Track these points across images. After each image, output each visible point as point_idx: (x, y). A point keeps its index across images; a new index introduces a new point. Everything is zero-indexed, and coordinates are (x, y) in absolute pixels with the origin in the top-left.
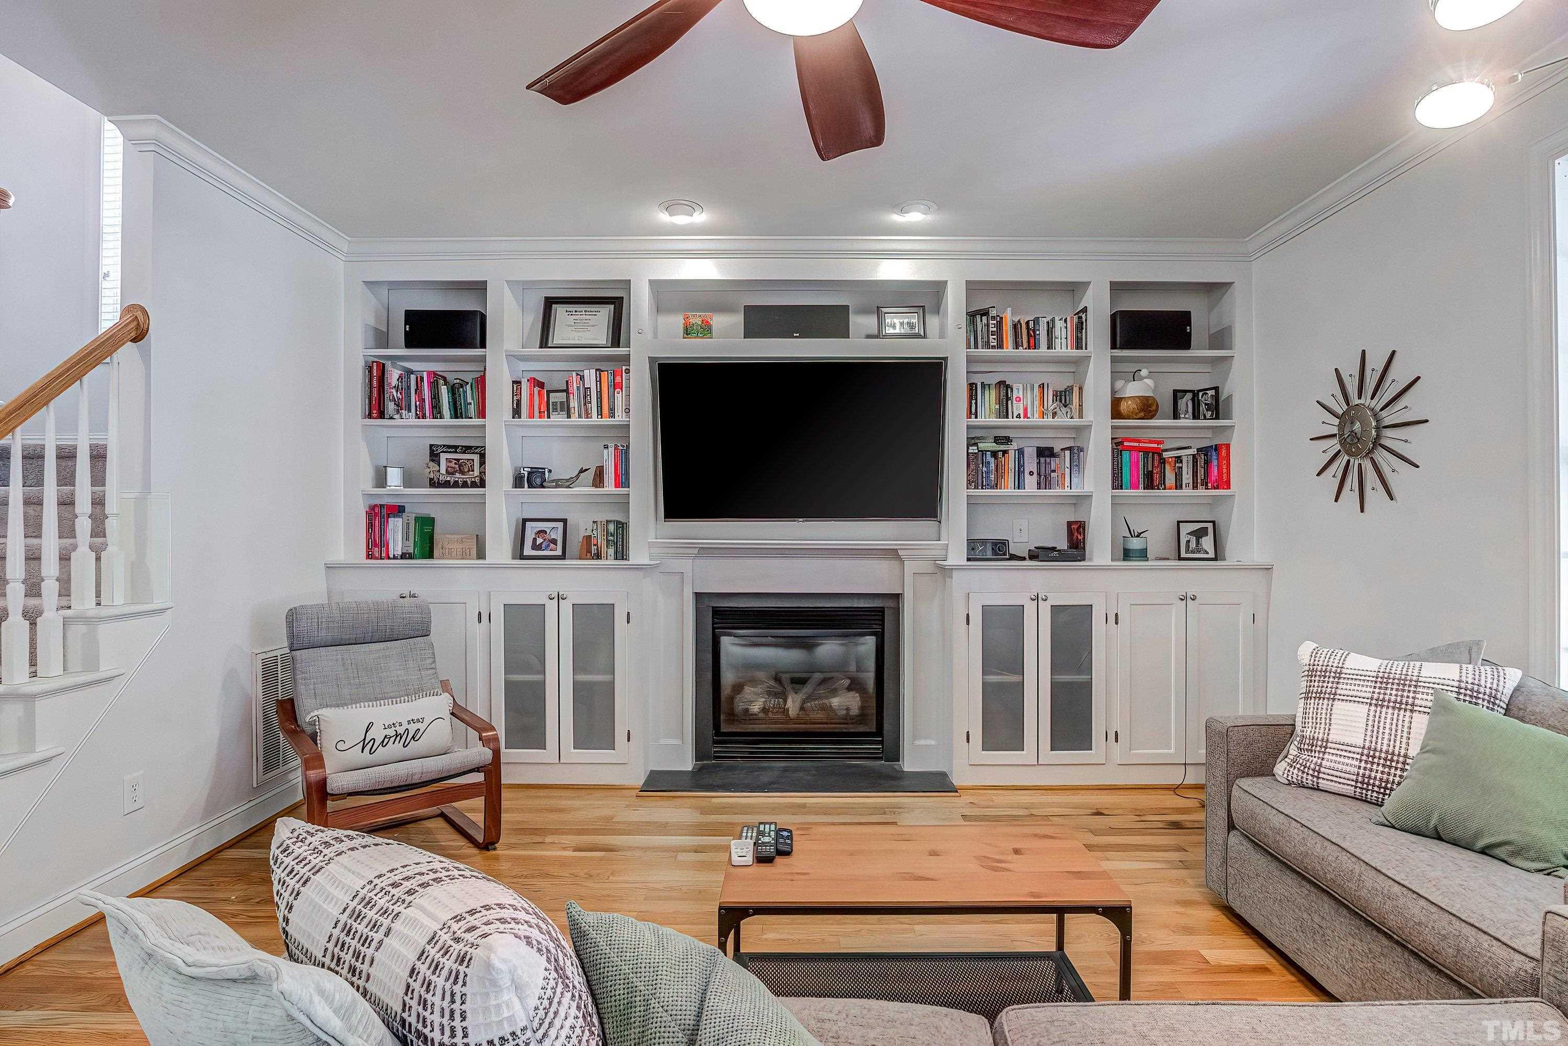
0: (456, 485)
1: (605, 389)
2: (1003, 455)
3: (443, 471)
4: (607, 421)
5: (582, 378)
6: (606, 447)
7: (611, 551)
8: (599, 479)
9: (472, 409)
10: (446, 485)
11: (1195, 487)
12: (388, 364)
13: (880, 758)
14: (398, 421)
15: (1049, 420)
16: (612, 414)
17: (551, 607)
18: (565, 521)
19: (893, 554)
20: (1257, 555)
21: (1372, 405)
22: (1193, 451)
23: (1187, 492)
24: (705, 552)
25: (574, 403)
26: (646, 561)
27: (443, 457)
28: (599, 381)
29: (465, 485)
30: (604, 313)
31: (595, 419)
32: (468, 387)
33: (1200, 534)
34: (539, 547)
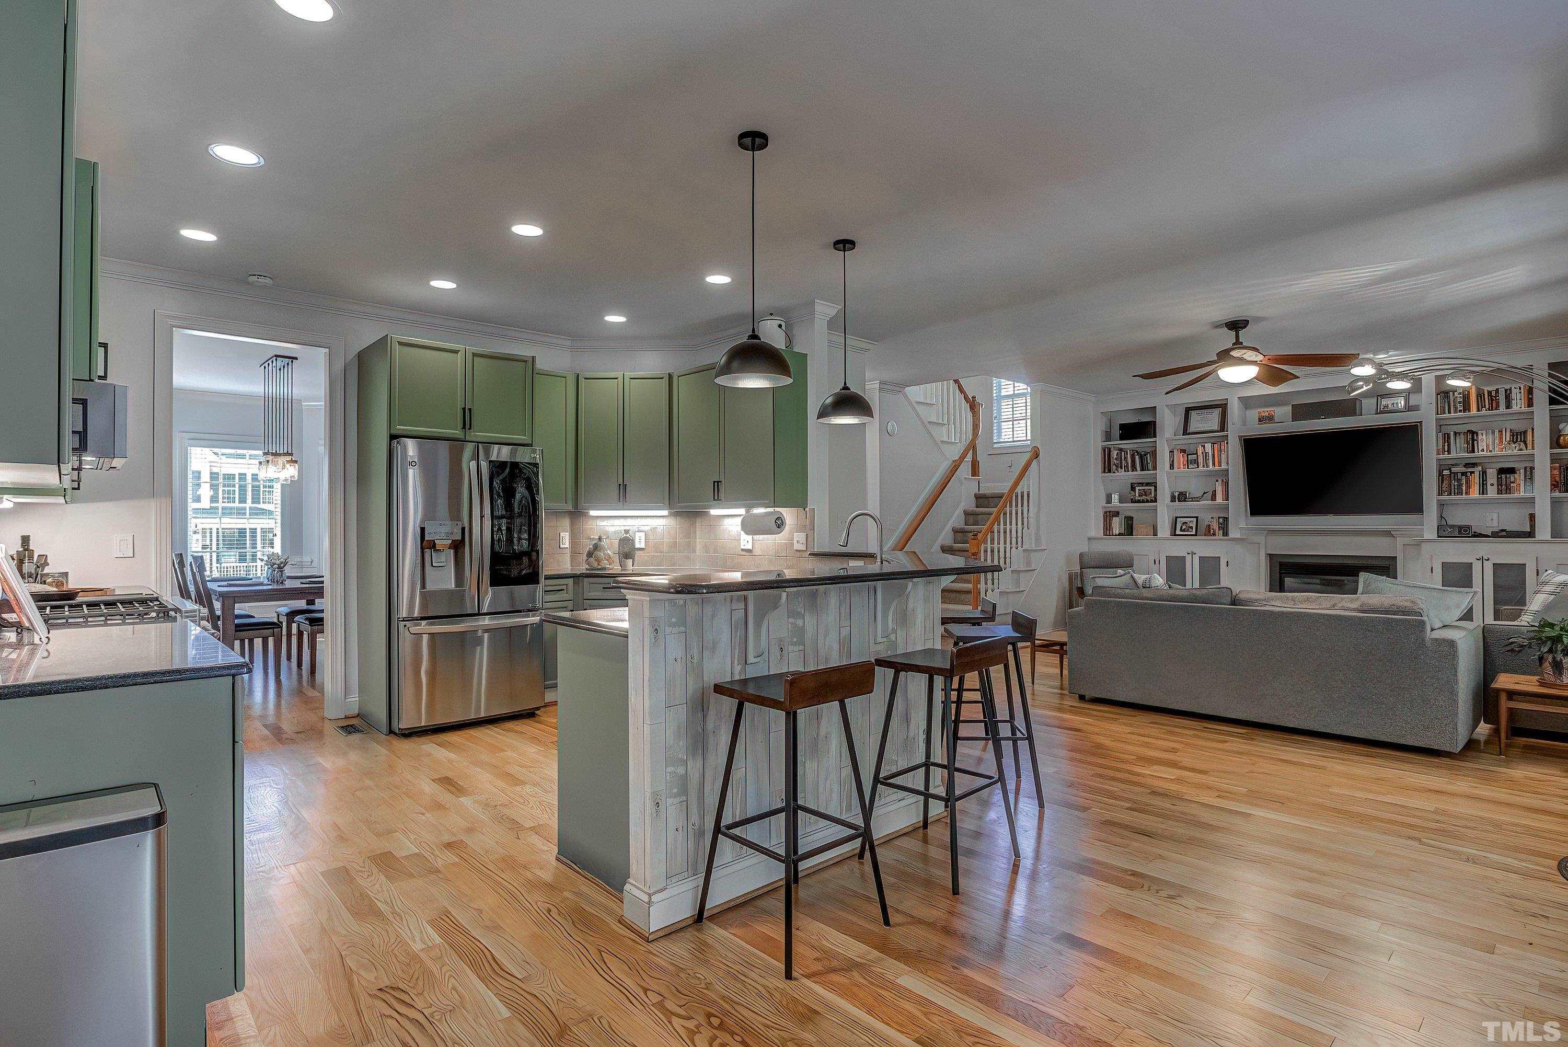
0: (1143, 502)
1: (1216, 453)
2: (1471, 475)
3: (1137, 495)
4: (1217, 468)
5: (1204, 447)
6: (1217, 481)
7: (1221, 532)
8: (1214, 497)
9: (1150, 466)
10: (1139, 501)
12: (1112, 449)
14: (1117, 474)
16: (1220, 465)
17: (1188, 558)
18: (1197, 518)
19: (1388, 534)
24: (1271, 532)
25: (1201, 460)
26: (1238, 536)
27: (1137, 489)
28: (1213, 449)
29: (1147, 501)
30: (1217, 412)
31: (1211, 468)
32: (1149, 455)
34: (1184, 531)
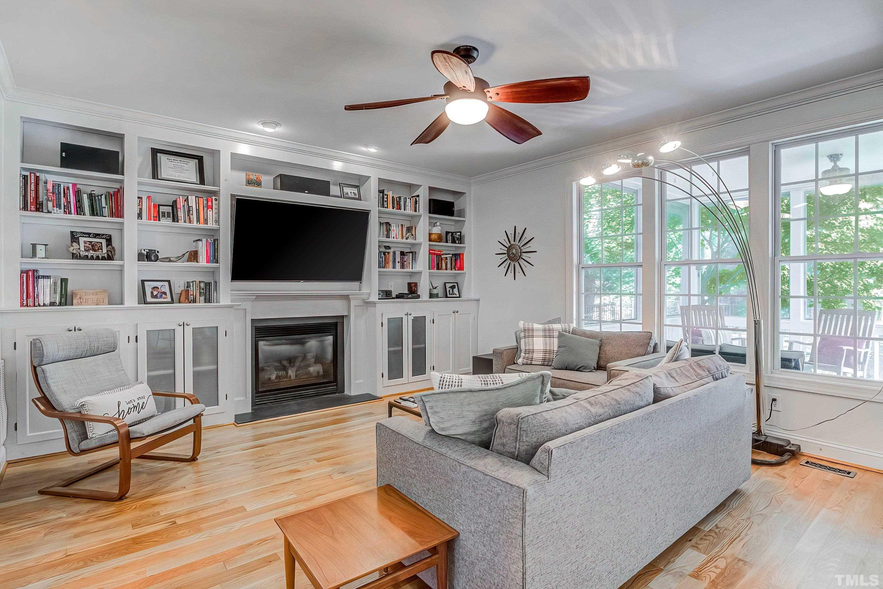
0: (91, 258)
1: (201, 208)
2: (388, 254)
4: (202, 226)
5: (186, 200)
6: (201, 240)
7: (202, 298)
9: (106, 211)
10: (86, 258)
11: (451, 269)
12: (42, 176)
13: (336, 393)
14: (51, 215)
15: (404, 240)
16: (206, 221)
17: (179, 331)
18: (170, 281)
19: (346, 298)
20: (473, 295)
21: (519, 245)
22: (451, 256)
23: (449, 271)
24: (259, 298)
25: (180, 214)
28: (198, 203)
30: (191, 164)
31: (195, 224)
32: (103, 197)
33: (453, 287)
34: (156, 297)
